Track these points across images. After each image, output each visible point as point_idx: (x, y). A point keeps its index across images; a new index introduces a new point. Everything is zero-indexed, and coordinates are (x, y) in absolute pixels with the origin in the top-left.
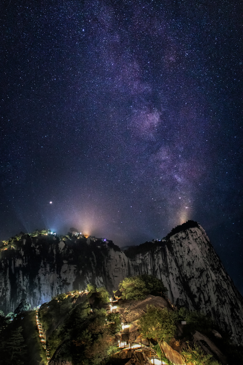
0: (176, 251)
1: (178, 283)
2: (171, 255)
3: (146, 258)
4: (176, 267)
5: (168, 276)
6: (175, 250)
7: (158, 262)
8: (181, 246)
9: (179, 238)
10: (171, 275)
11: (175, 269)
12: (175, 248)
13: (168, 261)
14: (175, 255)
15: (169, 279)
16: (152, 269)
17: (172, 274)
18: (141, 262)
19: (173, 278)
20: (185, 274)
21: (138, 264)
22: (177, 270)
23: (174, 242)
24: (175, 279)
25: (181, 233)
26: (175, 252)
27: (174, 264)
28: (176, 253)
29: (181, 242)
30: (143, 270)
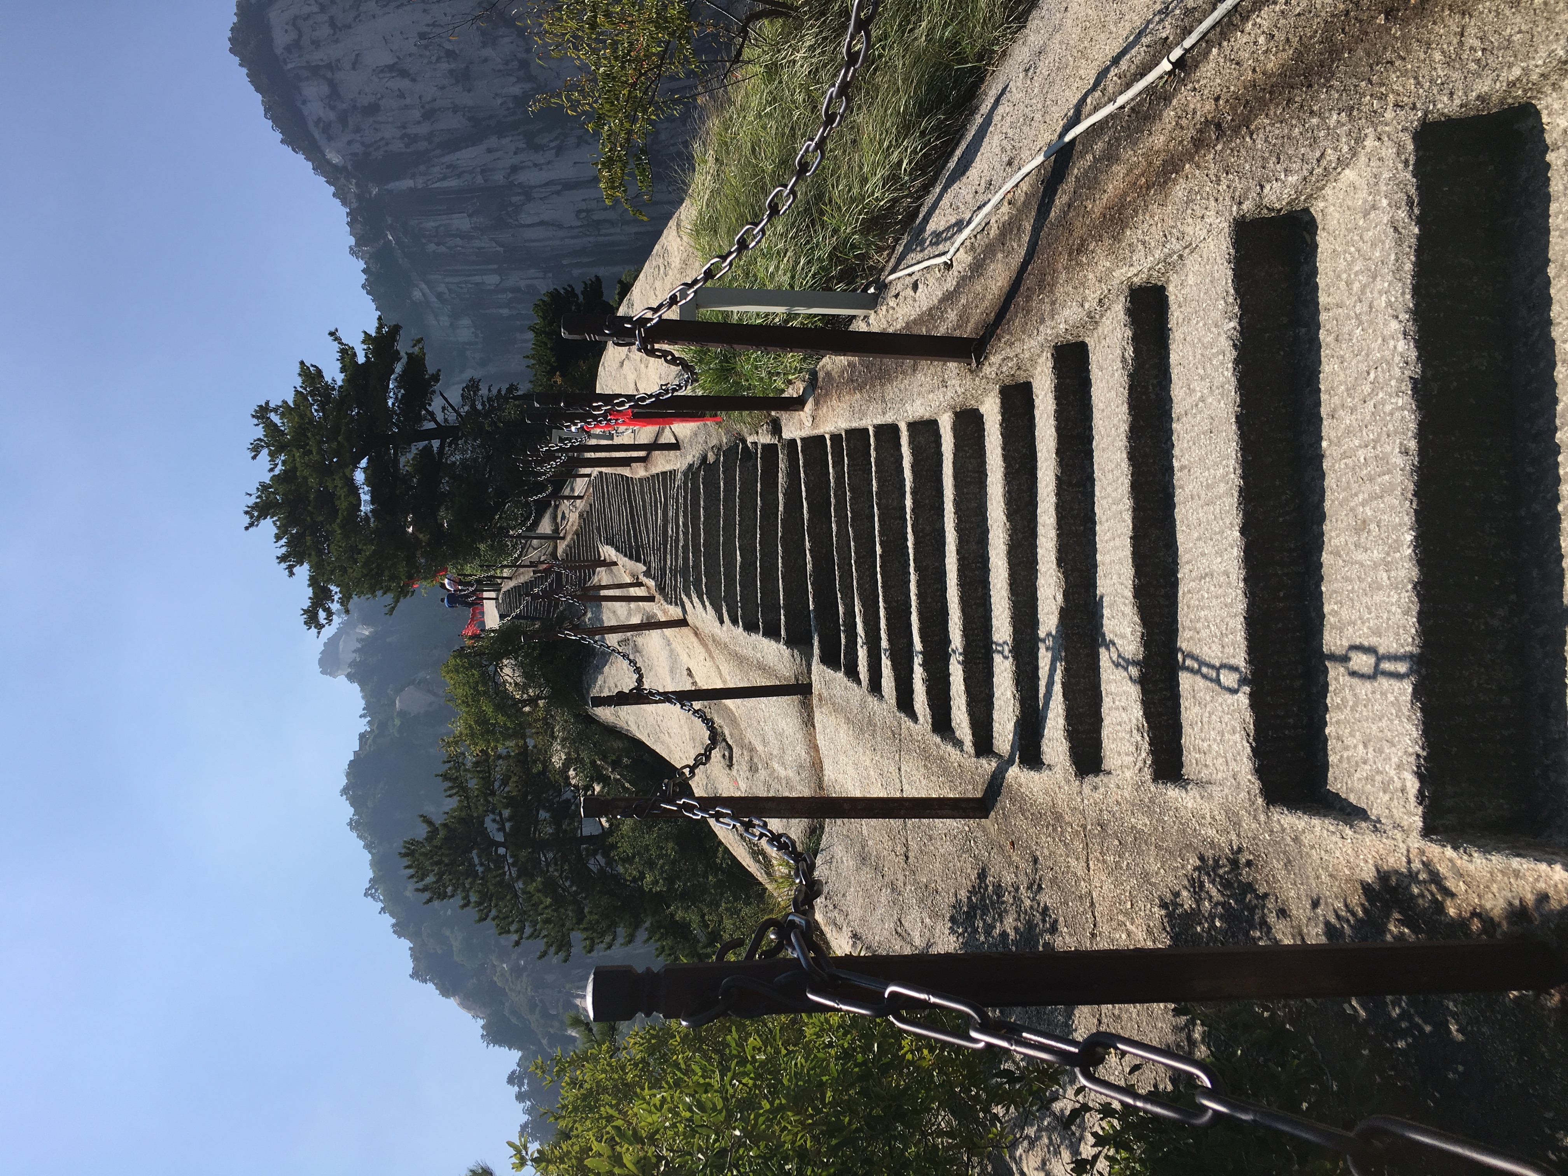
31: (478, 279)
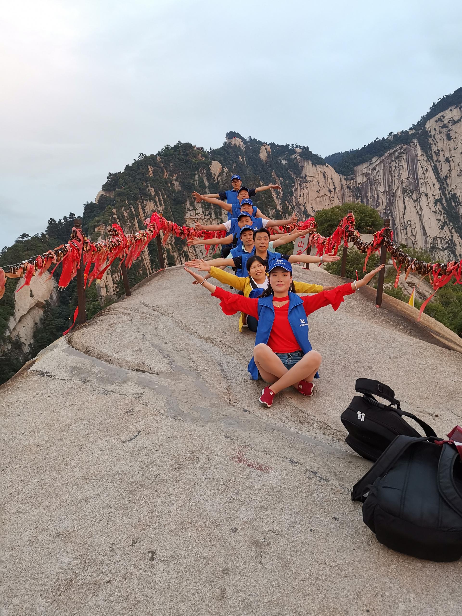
0: (438, 150)
1: (437, 209)
2: (426, 159)
3: (375, 171)
4: (435, 182)
5: (417, 200)
6: (434, 148)
7: (398, 176)
8: (449, 137)
9: (446, 122)
10: (423, 198)
11: (434, 185)
12: (435, 144)
13: (420, 171)
14: (435, 158)
15: (420, 206)
16: (387, 190)
17: (427, 195)
18: (365, 179)
19: (429, 203)
20: (452, 193)
21: (359, 184)
22: (438, 186)
23: (433, 133)
24: (432, 205)
25: (451, 110)
26: (435, 152)
27: (431, 175)
28: (437, 155)
29: (449, 130)
30: (369, 195)
31: (382, 183)
